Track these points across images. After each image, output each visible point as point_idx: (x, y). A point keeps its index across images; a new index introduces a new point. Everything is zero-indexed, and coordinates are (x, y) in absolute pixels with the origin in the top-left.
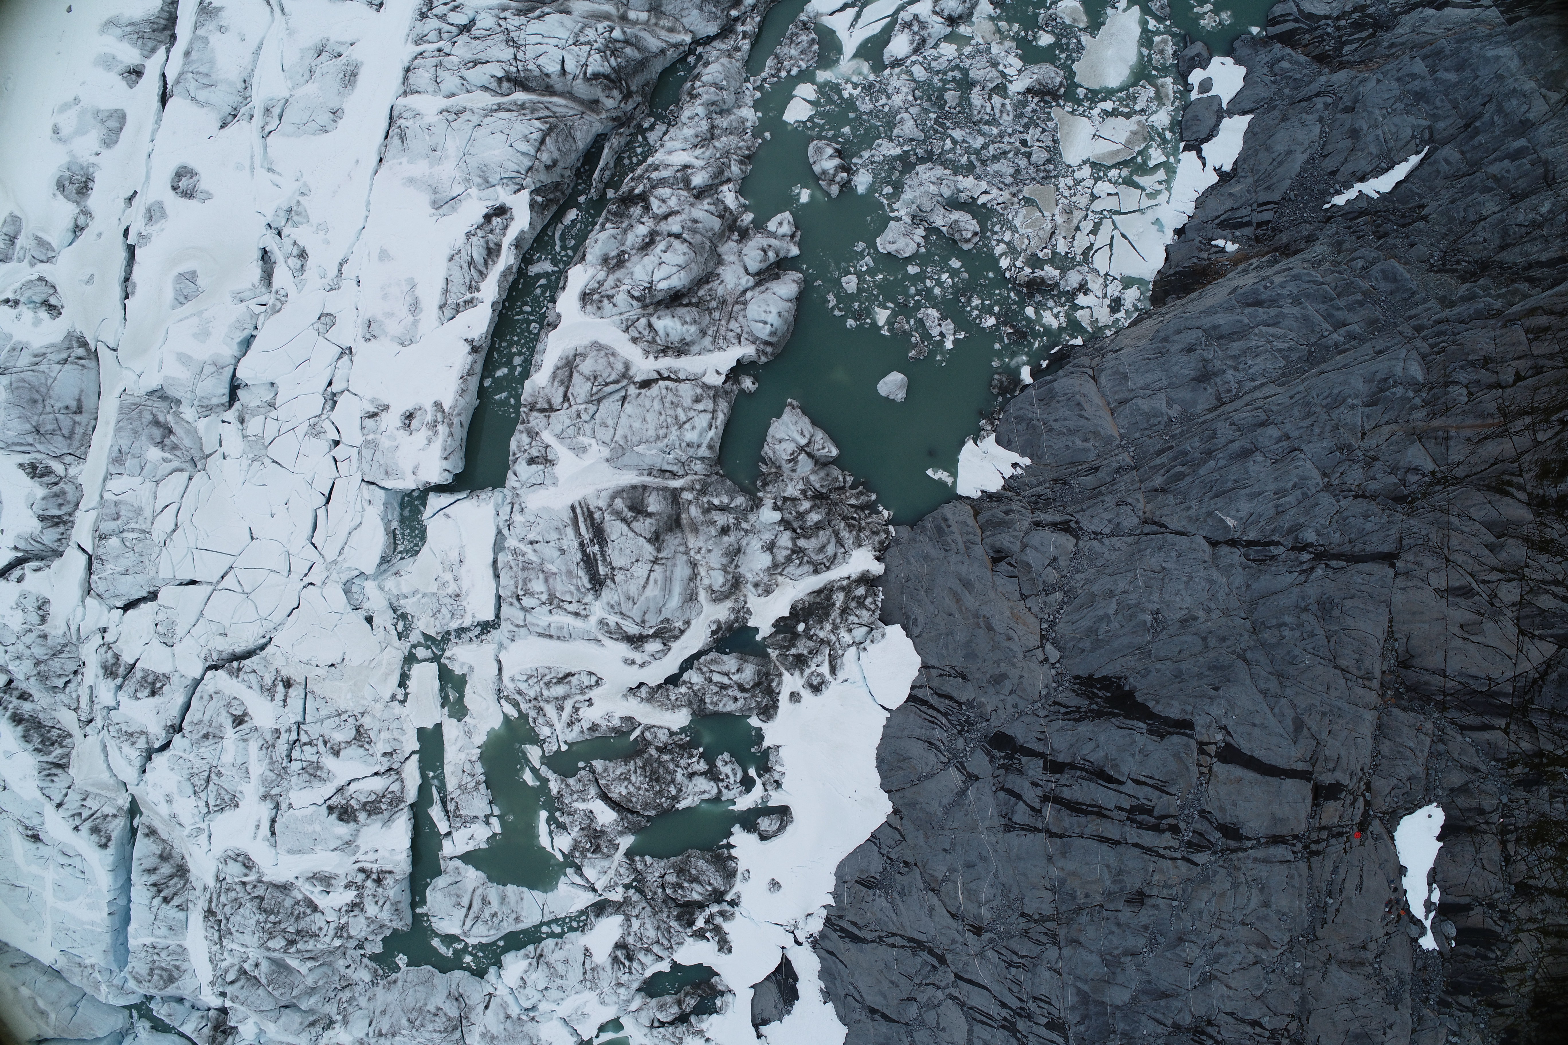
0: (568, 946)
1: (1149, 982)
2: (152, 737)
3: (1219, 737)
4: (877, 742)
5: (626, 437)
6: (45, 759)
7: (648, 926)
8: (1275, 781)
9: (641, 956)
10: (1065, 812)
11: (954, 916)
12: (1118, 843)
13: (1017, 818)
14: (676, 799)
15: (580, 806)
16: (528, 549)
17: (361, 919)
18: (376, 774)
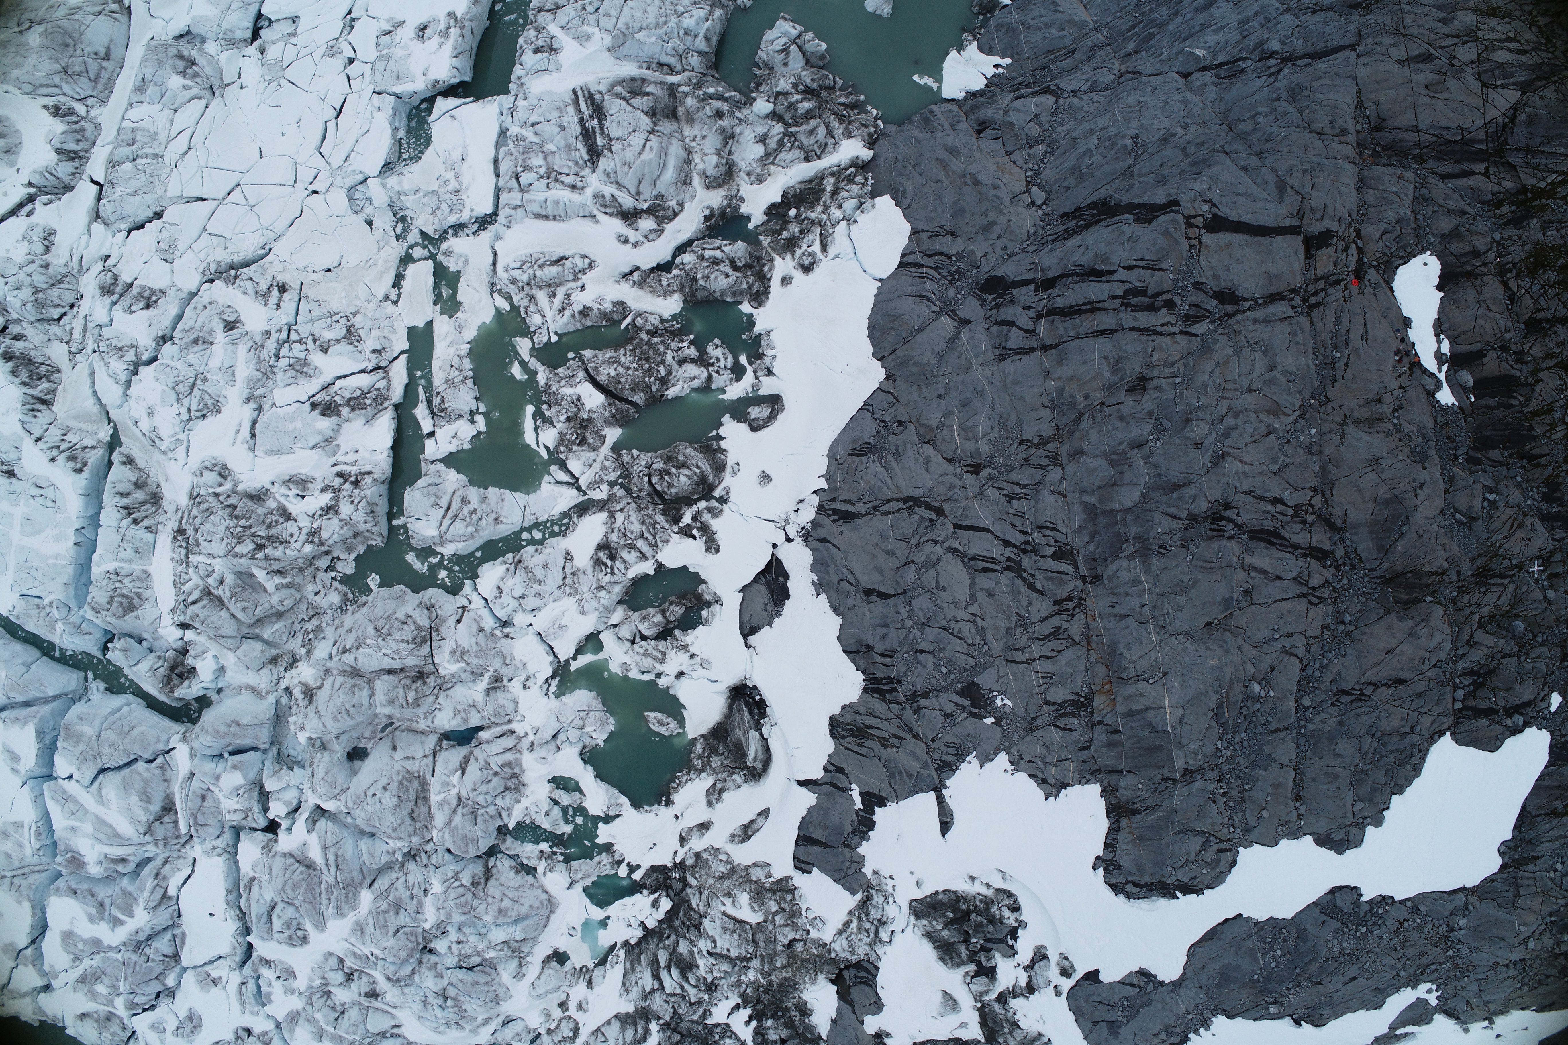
0: (548, 550)
1: (1159, 475)
2: (141, 349)
3: (1206, 207)
4: (868, 312)
5: (627, 24)
6: (31, 392)
7: (633, 518)
8: (1265, 240)
9: (624, 554)
10: (1058, 320)
11: (950, 461)
12: (1114, 331)
13: (1011, 344)
14: (664, 382)
15: (567, 391)
16: (529, 134)
17: (335, 521)
18: (363, 371)
